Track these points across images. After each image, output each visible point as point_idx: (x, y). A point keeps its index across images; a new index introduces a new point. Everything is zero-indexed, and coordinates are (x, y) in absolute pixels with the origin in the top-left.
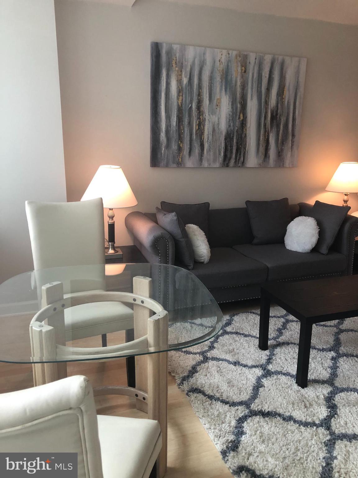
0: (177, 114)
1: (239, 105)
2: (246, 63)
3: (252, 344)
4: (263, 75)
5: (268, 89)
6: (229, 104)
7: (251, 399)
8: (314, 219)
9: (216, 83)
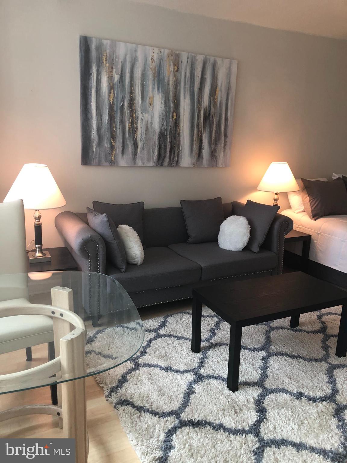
0: (108, 112)
1: (172, 105)
2: (178, 62)
3: (184, 347)
4: (195, 75)
5: (201, 89)
6: (162, 103)
7: (181, 408)
8: (245, 218)
9: (148, 82)
